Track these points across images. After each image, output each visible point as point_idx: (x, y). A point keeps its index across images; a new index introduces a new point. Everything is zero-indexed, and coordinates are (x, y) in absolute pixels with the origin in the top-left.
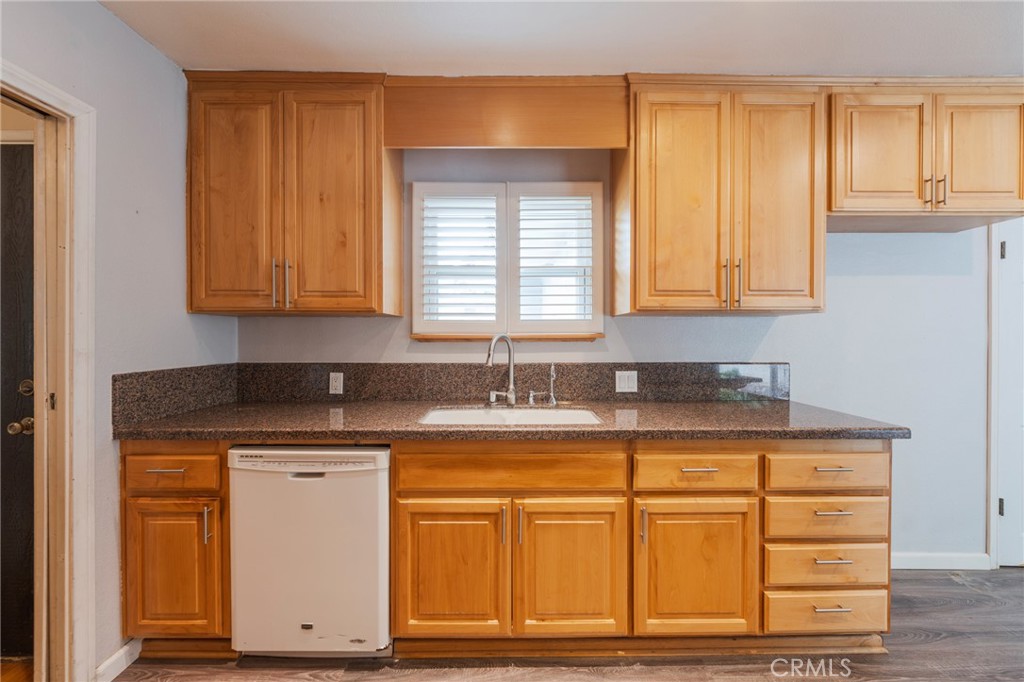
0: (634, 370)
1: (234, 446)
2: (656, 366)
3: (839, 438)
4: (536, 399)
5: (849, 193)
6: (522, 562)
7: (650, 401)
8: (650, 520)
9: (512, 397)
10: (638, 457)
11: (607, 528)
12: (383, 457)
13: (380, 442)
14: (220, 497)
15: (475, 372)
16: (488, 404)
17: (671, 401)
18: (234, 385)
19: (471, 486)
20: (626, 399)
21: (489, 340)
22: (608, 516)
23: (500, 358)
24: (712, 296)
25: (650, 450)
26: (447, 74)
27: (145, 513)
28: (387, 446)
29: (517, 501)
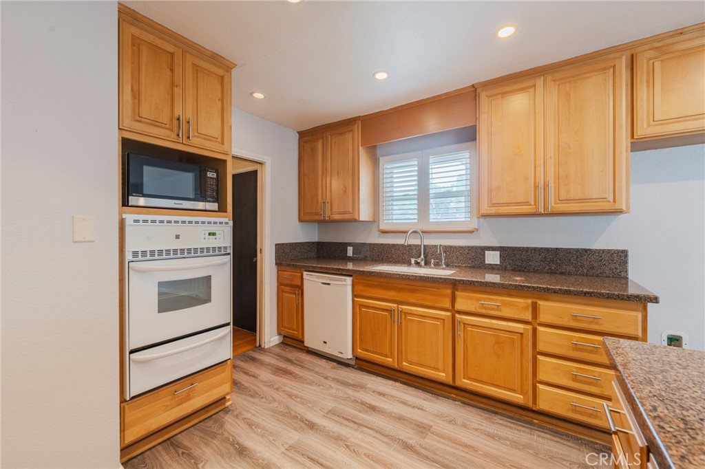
0: (498, 250)
1: (305, 271)
2: (513, 249)
3: (591, 296)
4: (435, 265)
5: (652, 123)
6: (402, 335)
7: (509, 270)
8: (464, 327)
9: (423, 263)
10: (457, 293)
11: (441, 327)
12: (349, 280)
13: (348, 273)
14: (300, 288)
15: (407, 249)
16: (409, 264)
17: (523, 271)
18: (316, 251)
19: (381, 296)
20: (492, 268)
21: (405, 232)
22: (441, 321)
23: (416, 241)
24: (531, 205)
25: (465, 290)
26: (384, 109)
27: (283, 291)
28: (351, 276)
29: (400, 306)
